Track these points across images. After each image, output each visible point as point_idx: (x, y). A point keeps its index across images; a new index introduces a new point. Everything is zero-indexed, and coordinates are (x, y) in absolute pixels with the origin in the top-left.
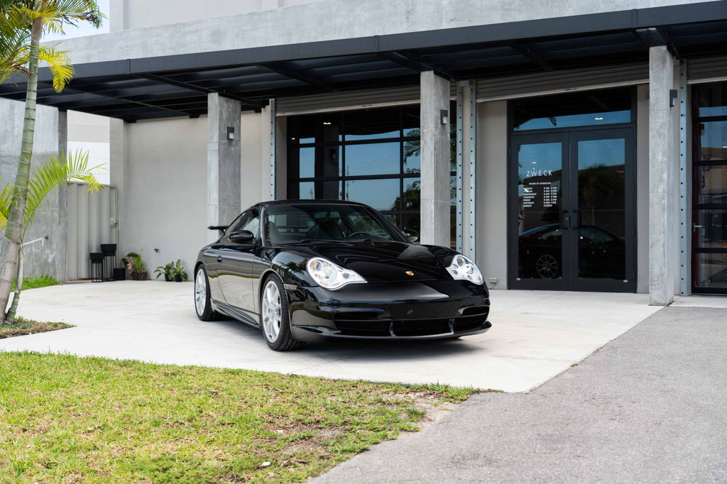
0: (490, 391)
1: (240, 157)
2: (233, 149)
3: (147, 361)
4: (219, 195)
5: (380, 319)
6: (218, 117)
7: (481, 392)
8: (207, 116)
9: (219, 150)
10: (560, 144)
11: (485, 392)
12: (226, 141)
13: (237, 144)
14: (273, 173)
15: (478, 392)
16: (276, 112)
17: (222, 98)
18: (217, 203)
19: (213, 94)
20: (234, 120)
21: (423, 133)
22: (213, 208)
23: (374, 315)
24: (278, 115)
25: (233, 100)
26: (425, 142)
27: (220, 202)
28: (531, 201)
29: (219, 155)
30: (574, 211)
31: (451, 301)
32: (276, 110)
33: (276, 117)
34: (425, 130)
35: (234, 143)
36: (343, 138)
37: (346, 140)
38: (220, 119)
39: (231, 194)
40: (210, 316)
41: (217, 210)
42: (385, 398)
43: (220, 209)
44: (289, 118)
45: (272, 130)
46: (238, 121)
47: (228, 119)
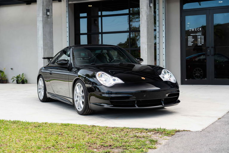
0: (184, 131)
1: (52, 23)
2: (49, 20)
3: (24, 121)
4: (43, 42)
5: (131, 99)
6: (42, 4)
7: (181, 131)
8: (36, 4)
9: (43, 20)
10: (205, 16)
11: (182, 131)
12: (46, 16)
13: (51, 17)
14: (68, 31)
15: (179, 131)
16: (69, 1)
18: (42, 46)
21: (141, 11)
22: (41, 48)
23: (128, 98)
24: (70, 3)
26: (142, 15)
27: (44, 45)
28: (192, 43)
29: (43, 23)
30: (212, 47)
31: (161, 91)
33: (69, 4)
34: (142, 10)
35: (49, 17)
36: (101, 13)
37: (103, 14)
38: (43, 6)
39: (48, 41)
40: (46, 99)
41: (43, 49)
42: (138, 135)
43: (44, 49)
44: (75, 4)
45: (67, 10)
46: (51, 6)
47: (47, 5)
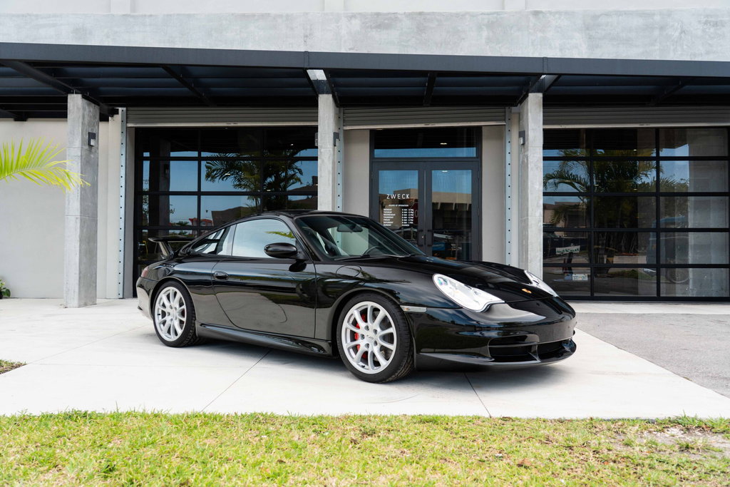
1: (98, 165)
2: (92, 156)
4: (81, 205)
6: (81, 120)
8: (67, 121)
9: (81, 156)
10: (416, 172)
12: (87, 147)
13: (95, 152)
14: (123, 184)
16: (127, 123)
17: (85, 101)
18: (78, 213)
19: (75, 95)
20: (94, 126)
21: (321, 152)
22: (73, 218)
24: (129, 125)
25: (93, 105)
26: (323, 161)
27: (81, 212)
28: (391, 221)
29: (81, 162)
30: (428, 231)
32: (127, 119)
33: (127, 128)
34: (322, 150)
35: (93, 150)
38: (82, 123)
39: (90, 204)
41: (79, 221)
43: (81, 220)
44: (137, 129)
45: (122, 140)
46: (97, 127)
47: (89, 124)
